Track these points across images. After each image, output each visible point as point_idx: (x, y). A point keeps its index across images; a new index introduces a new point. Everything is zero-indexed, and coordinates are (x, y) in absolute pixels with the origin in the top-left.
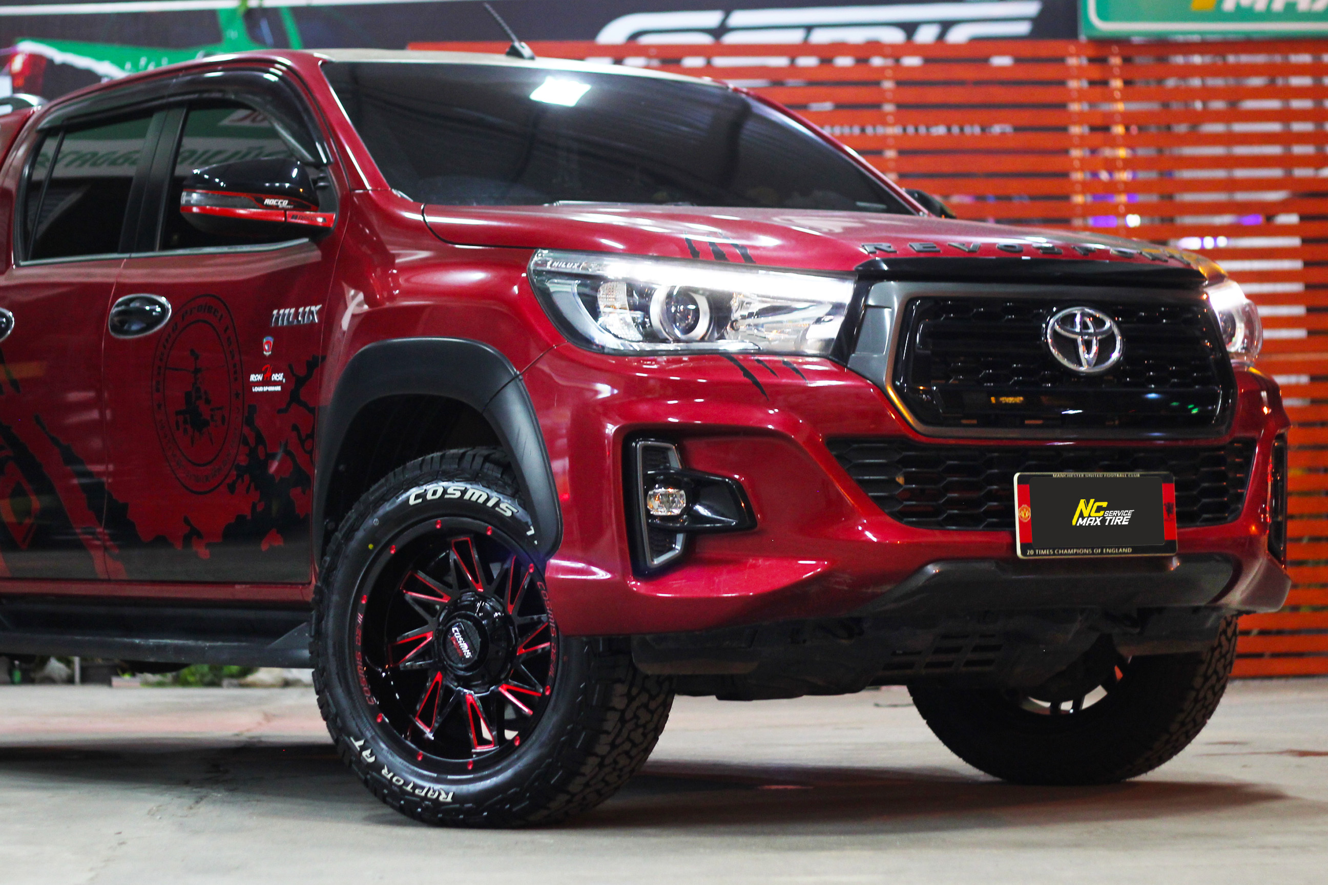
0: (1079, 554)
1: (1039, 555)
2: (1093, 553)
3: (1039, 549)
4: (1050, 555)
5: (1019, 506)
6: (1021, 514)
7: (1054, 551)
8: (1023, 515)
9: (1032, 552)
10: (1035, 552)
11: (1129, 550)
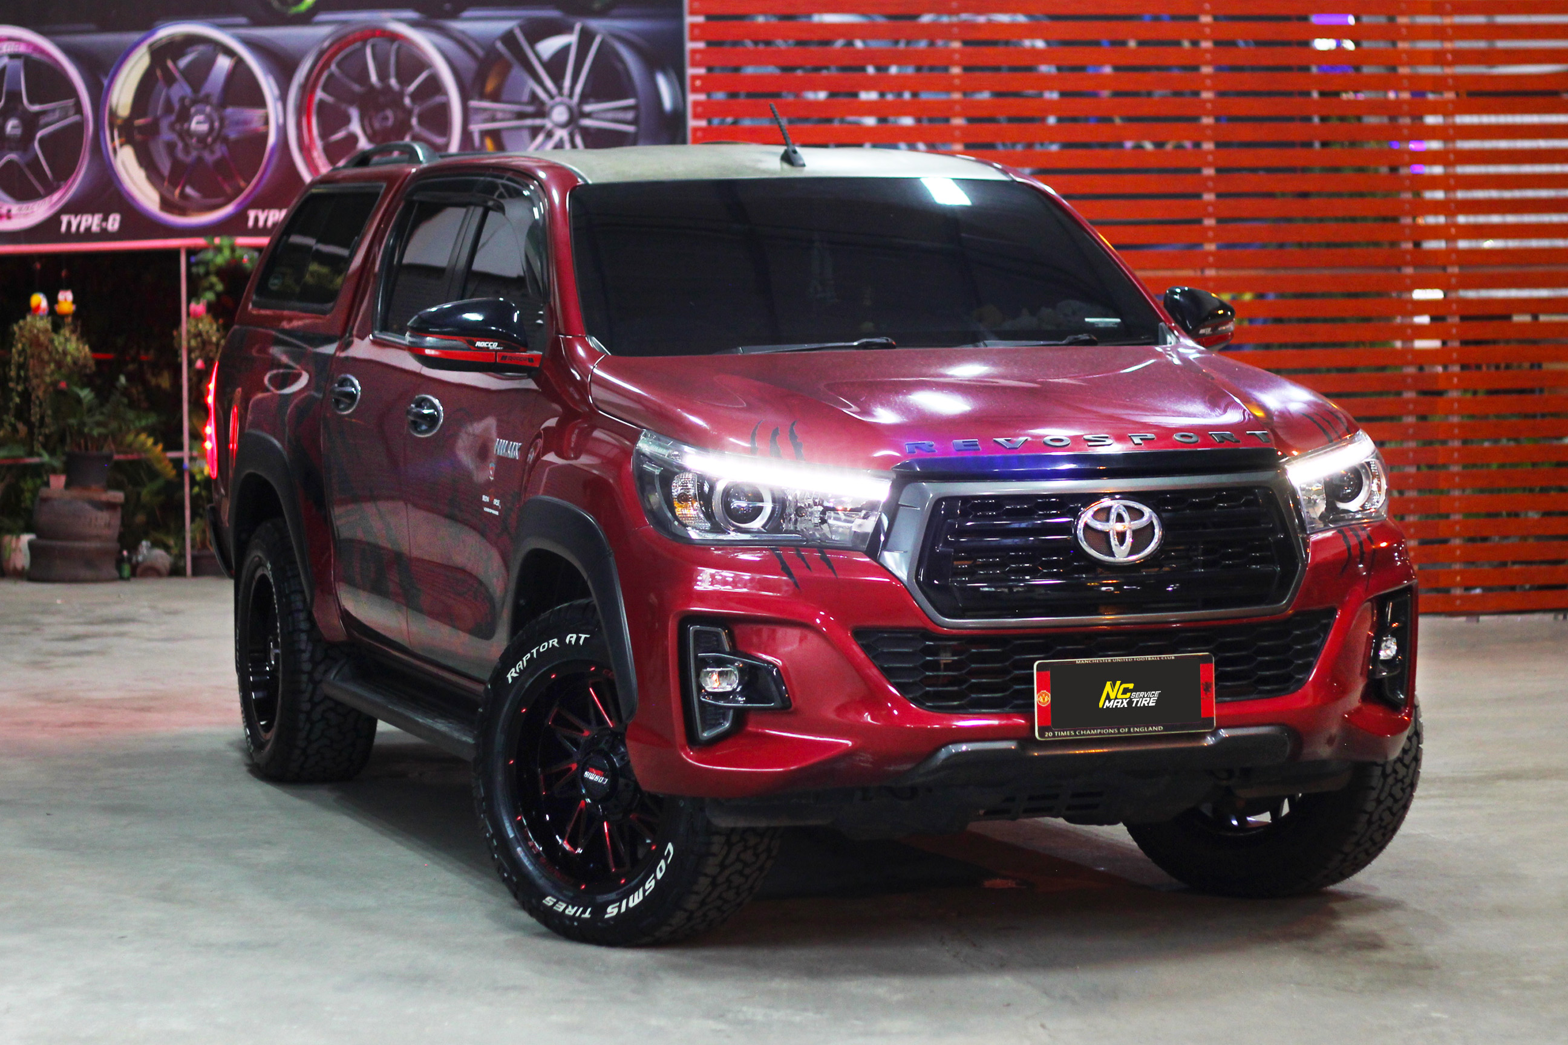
0: (1104, 734)
1: (1058, 736)
2: (1119, 733)
3: (1058, 731)
4: (1070, 736)
5: (1038, 691)
6: (1042, 698)
7: (1075, 733)
8: (1042, 700)
9: (1051, 734)
10: (1054, 734)
11: (1161, 728)
